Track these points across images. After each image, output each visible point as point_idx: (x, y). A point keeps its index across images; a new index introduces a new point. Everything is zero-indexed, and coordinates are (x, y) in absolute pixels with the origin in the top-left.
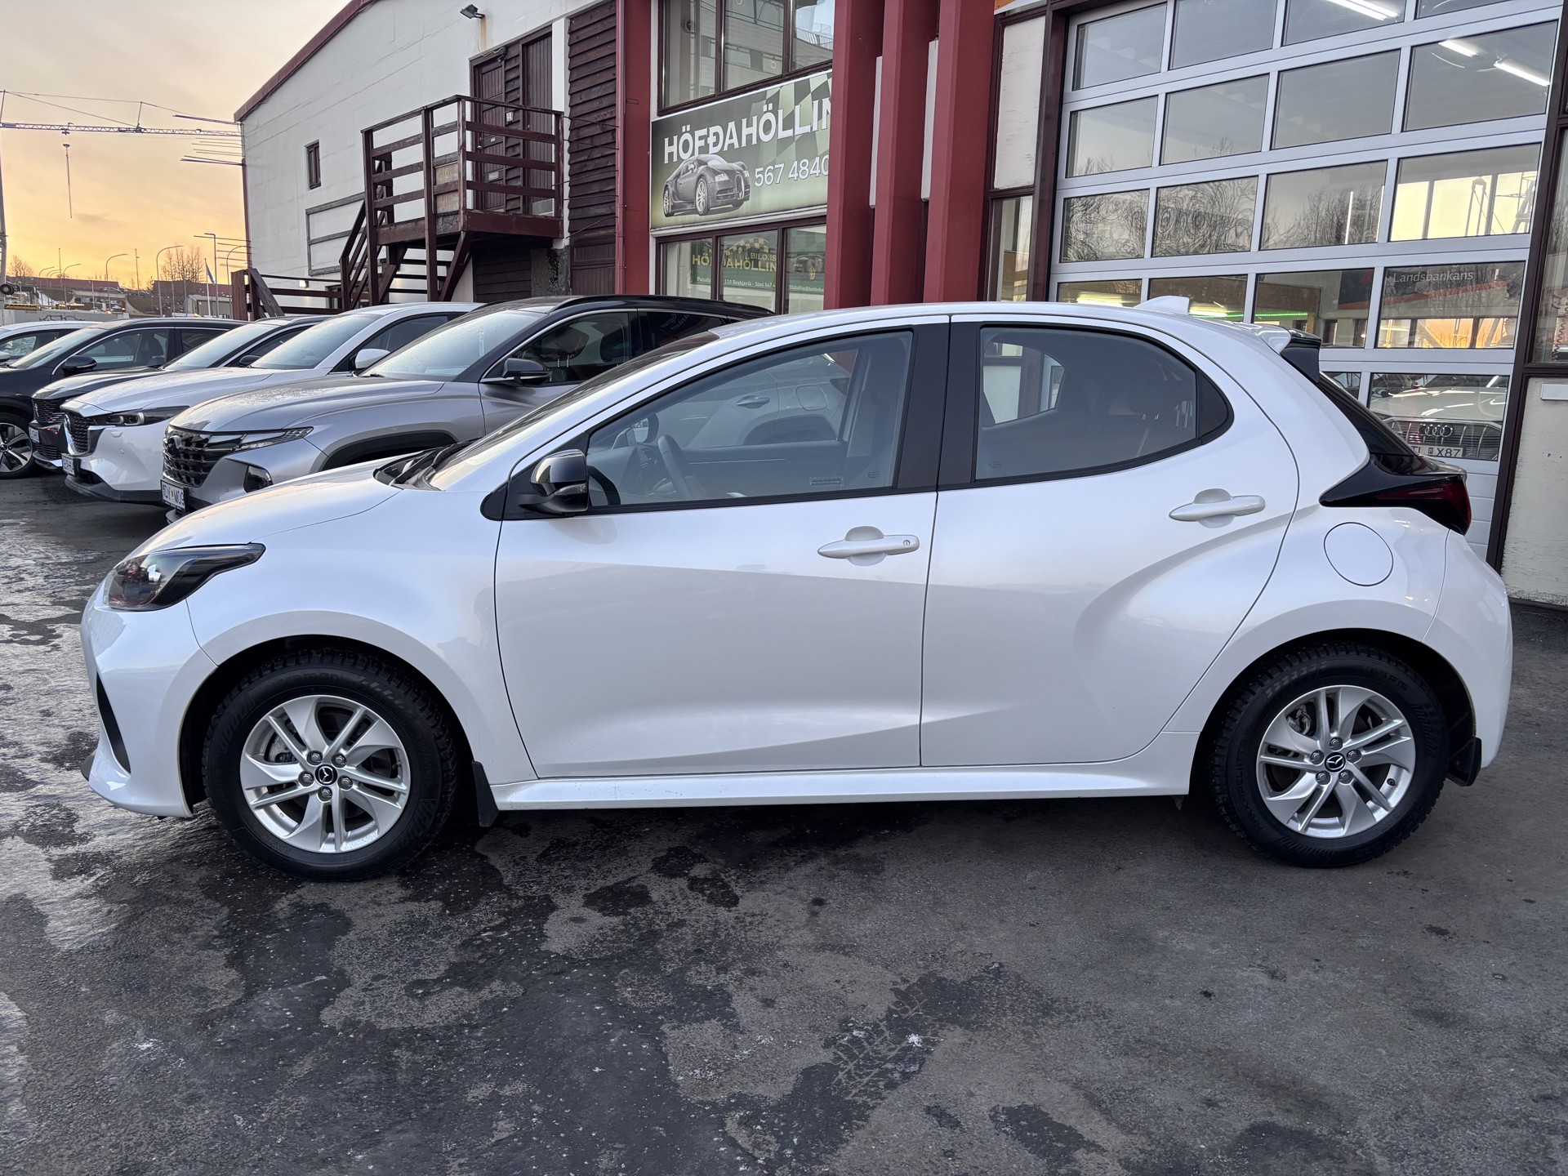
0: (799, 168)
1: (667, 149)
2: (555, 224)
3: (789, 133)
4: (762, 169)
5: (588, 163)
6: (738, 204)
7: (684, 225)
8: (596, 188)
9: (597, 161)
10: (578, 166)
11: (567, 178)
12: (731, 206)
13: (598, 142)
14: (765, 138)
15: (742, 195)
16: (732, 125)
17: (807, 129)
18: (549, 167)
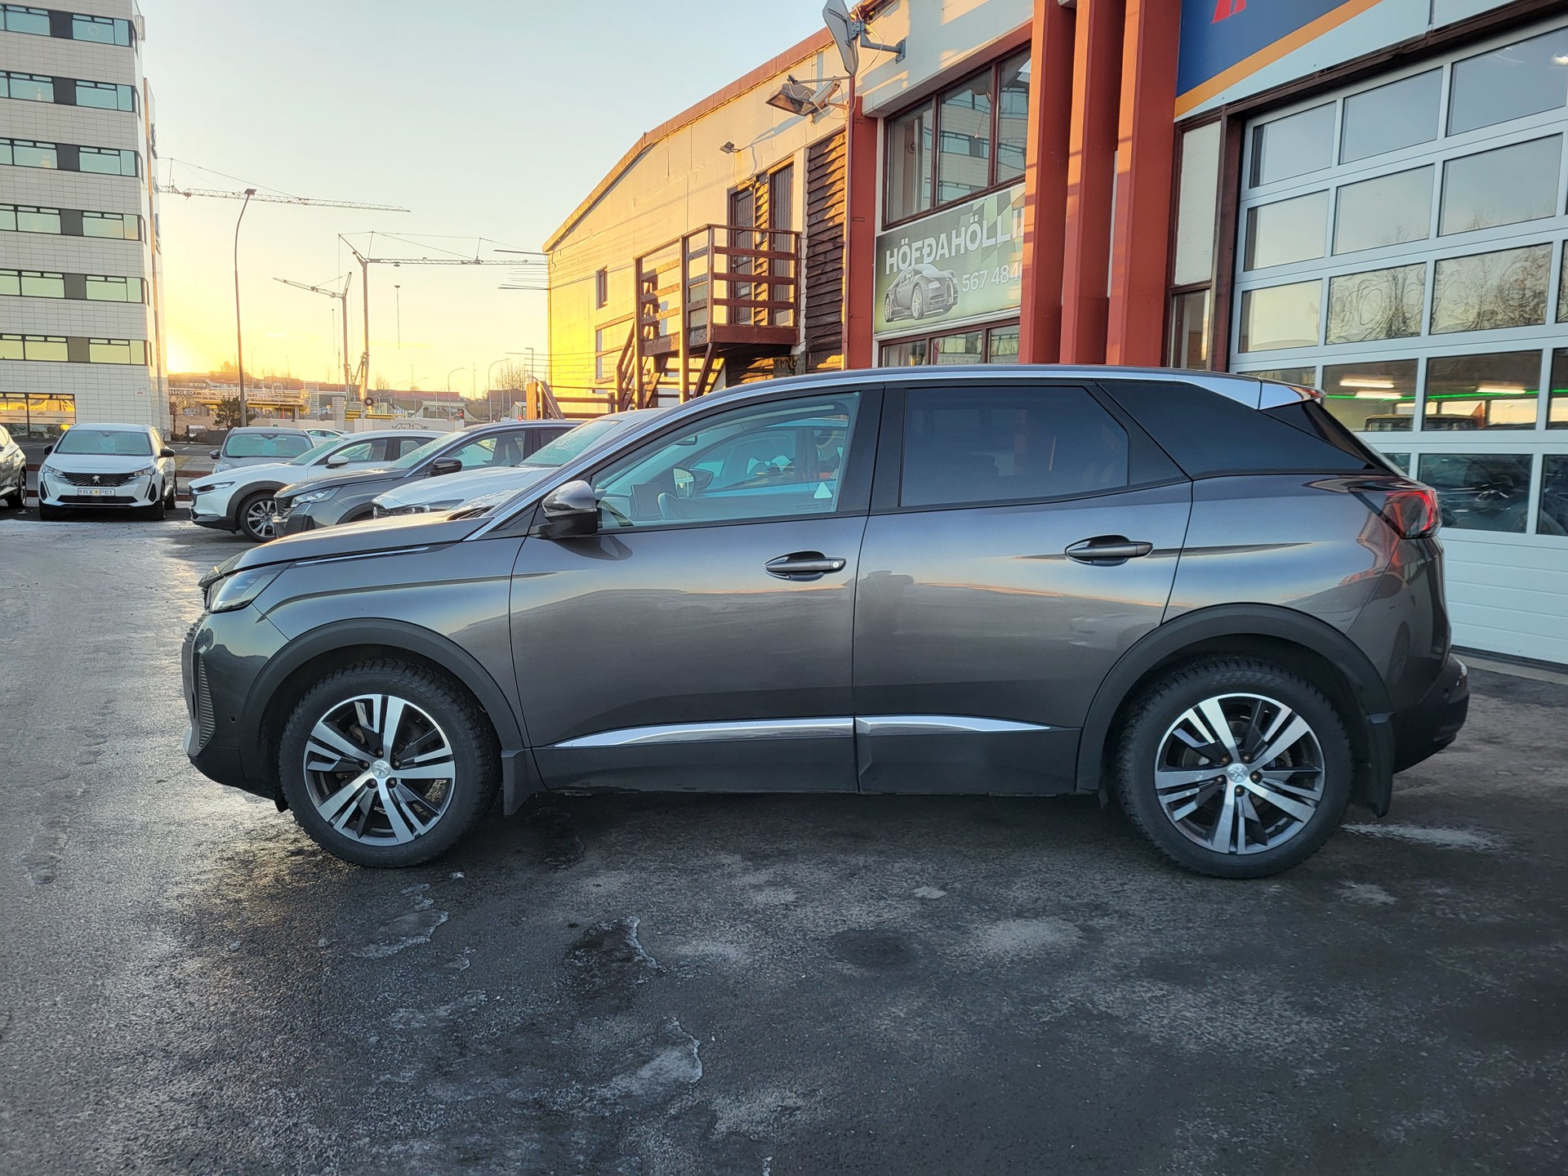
0: (1000, 274)
1: (889, 261)
2: (793, 332)
3: (992, 241)
4: (968, 276)
5: (821, 276)
6: (948, 308)
7: (902, 329)
8: (828, 299)
9: (829, 274)
10: (814, 279)
11: (804, 290)
12: (942, 310)
13: (830, 257)
14: (971, 247)
15: (951, 300)
16: (943, 237)
17: (1007, 237)
18: (788, 281)
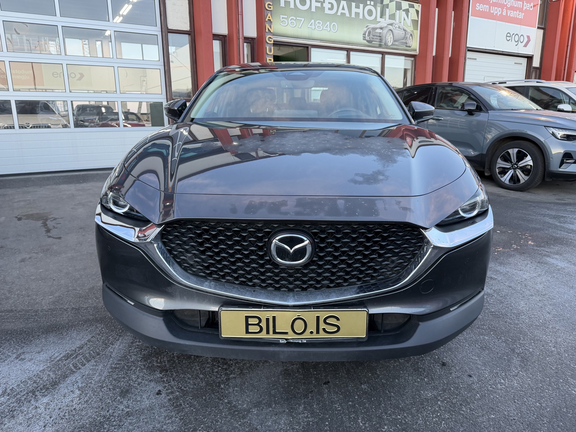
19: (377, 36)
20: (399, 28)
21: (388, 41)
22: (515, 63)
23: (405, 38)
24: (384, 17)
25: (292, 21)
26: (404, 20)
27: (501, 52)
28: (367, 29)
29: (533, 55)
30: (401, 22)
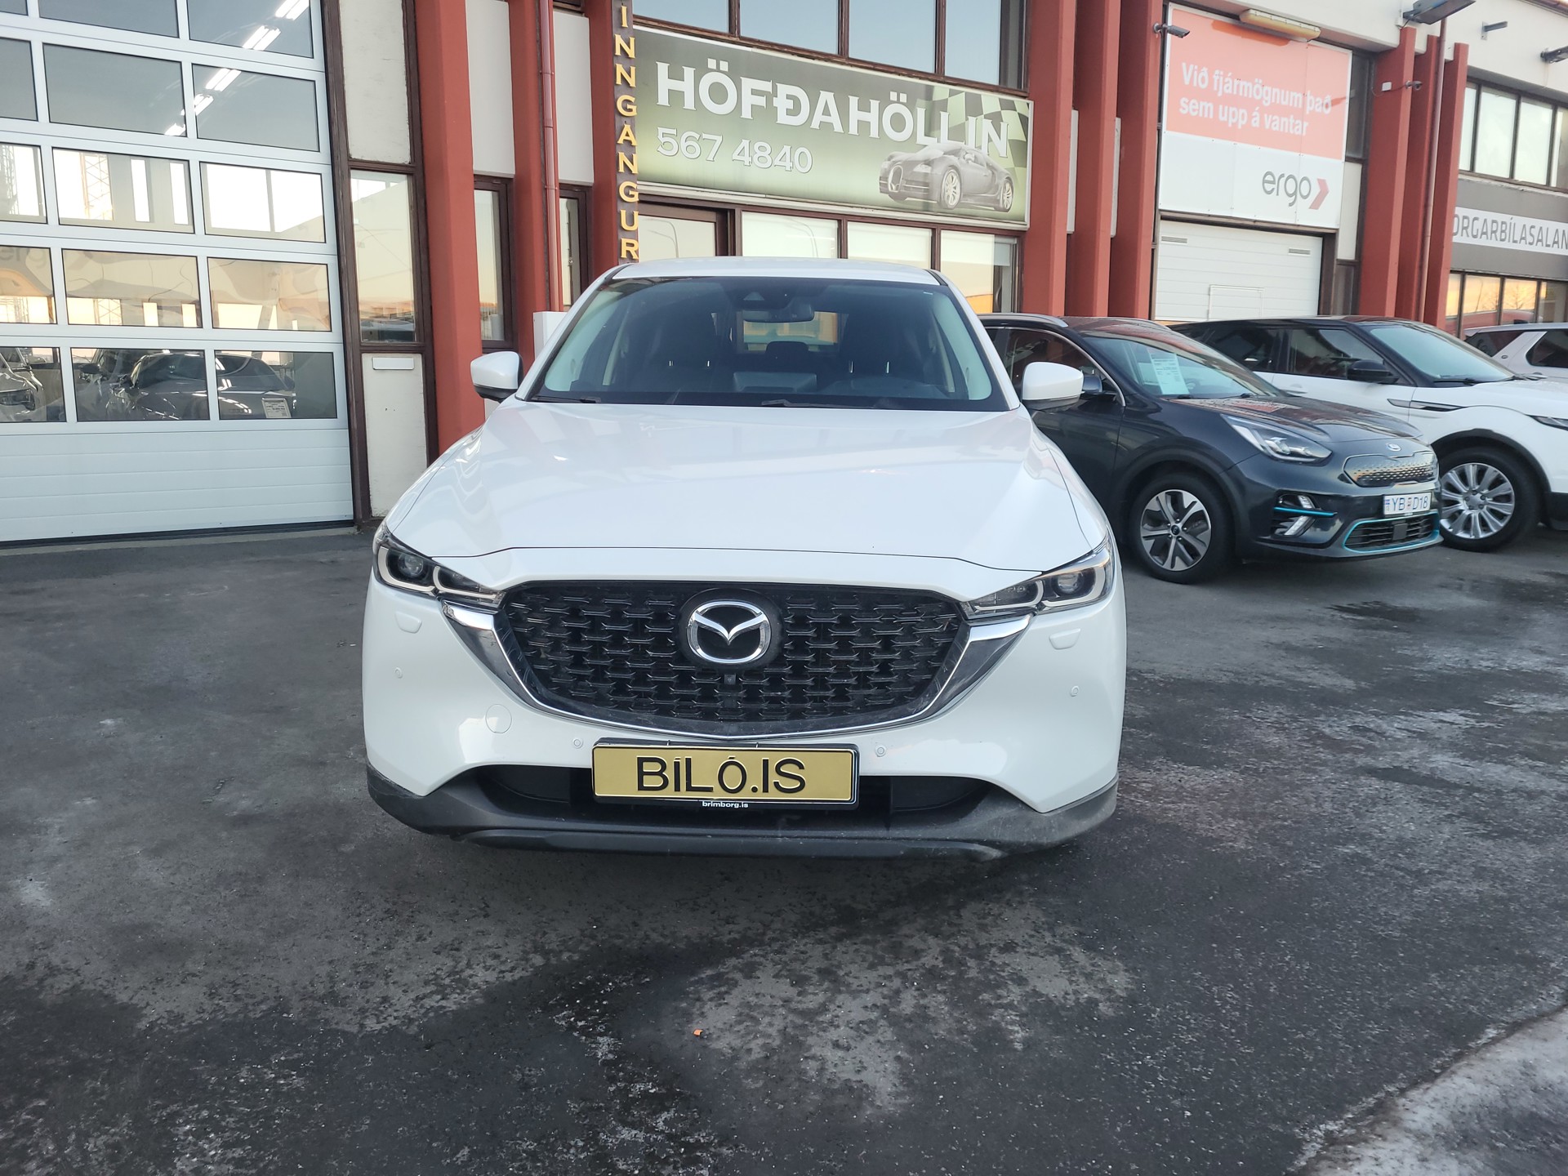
19: (917, 183)
20: (976, 160)
21: (948, 196)
22: (1291, 251)
23: (993, 186)
24: (936, 133)
25: (689, 143)
26: (990, 140)
27: (1251, 223)
28: (891, 166)
29: (1337, 230)
30: (980, 148)
